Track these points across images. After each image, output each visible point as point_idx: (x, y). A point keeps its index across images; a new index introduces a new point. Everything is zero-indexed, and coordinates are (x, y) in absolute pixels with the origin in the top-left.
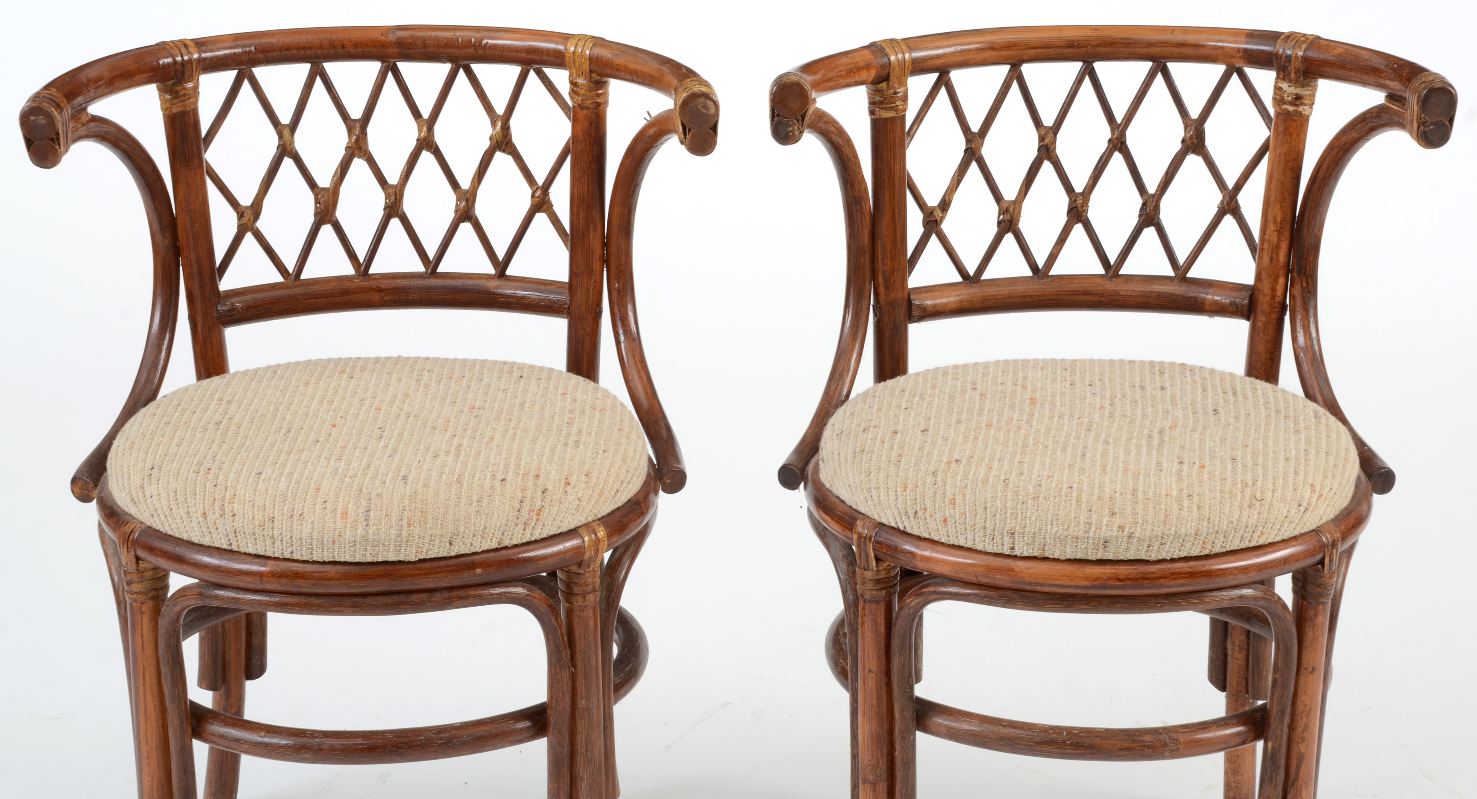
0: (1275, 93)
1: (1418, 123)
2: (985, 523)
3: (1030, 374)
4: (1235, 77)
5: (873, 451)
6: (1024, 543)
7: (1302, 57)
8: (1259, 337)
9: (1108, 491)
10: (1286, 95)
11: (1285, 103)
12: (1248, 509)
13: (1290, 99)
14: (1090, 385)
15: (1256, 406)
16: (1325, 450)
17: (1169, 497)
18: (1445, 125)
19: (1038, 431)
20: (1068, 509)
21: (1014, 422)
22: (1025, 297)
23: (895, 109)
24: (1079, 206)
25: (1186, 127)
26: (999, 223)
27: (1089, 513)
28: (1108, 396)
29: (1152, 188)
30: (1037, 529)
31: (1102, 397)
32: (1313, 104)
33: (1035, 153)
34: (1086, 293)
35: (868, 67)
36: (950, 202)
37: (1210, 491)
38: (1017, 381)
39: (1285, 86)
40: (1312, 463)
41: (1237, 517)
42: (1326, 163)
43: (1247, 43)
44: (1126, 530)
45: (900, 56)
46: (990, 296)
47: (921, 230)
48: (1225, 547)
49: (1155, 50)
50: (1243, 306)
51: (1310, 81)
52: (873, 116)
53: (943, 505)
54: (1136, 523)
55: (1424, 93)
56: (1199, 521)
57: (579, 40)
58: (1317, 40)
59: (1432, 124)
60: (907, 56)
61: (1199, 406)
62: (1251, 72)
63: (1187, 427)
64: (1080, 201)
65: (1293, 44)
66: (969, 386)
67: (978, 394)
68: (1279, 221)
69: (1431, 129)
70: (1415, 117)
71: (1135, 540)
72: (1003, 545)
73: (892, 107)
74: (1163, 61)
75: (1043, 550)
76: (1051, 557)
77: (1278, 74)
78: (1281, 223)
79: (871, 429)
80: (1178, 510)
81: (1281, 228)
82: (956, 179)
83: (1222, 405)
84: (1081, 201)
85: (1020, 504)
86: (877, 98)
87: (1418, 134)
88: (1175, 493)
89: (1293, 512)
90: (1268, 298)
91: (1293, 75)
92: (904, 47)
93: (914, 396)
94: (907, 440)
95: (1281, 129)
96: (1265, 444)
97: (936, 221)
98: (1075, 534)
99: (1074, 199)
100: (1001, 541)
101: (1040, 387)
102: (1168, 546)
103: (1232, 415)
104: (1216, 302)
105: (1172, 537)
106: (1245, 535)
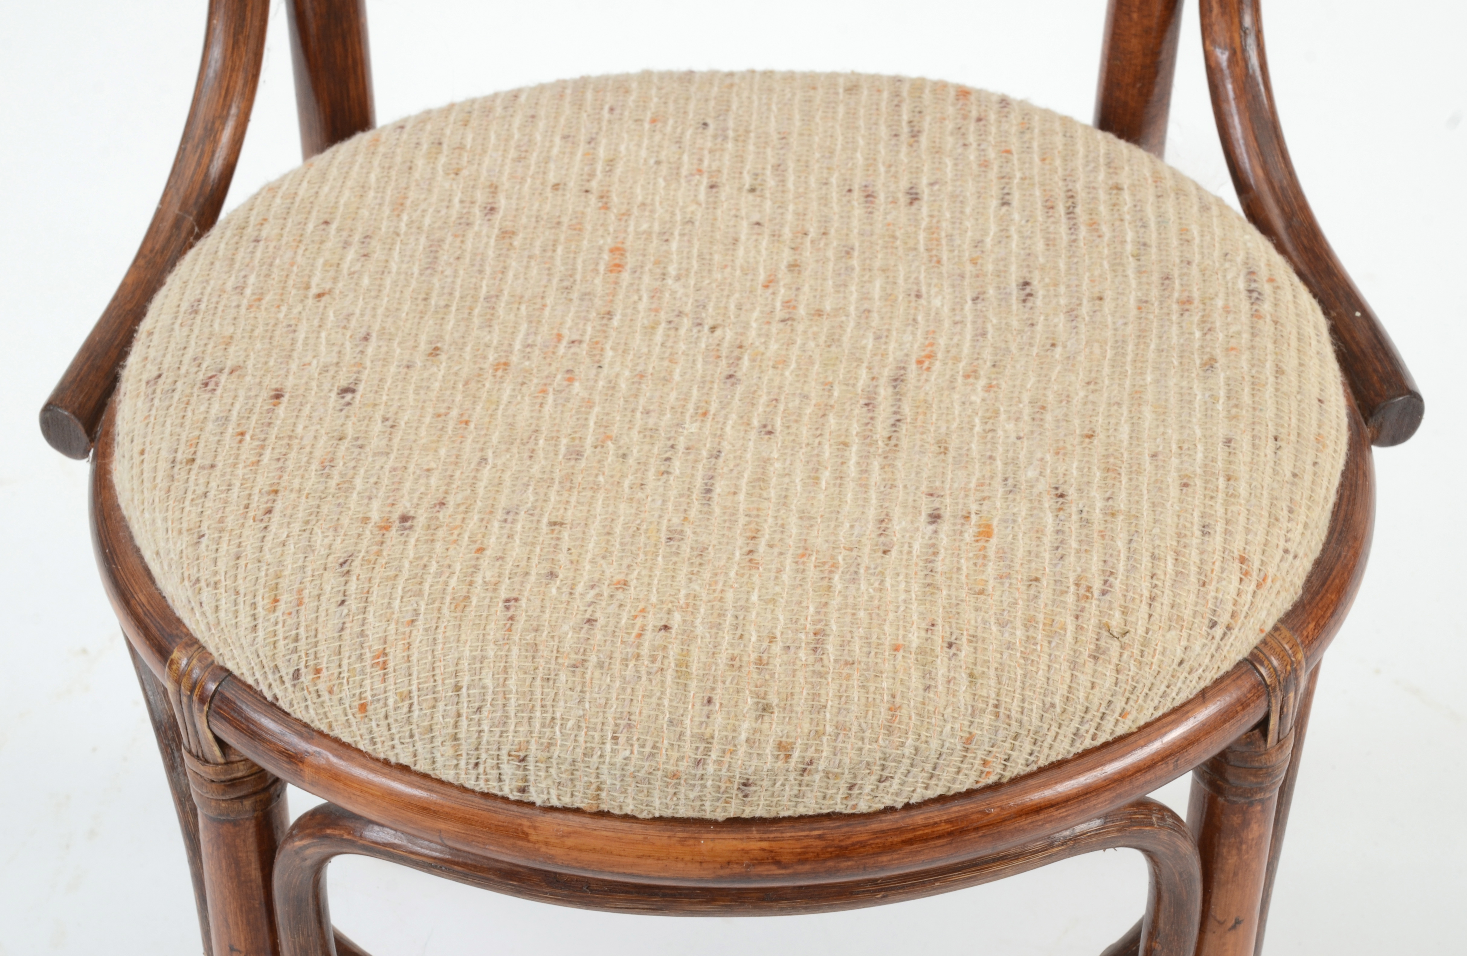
2: (456, 726)
3: (622, 148)
5: (212, 466)
6: (549, 782)
8: (1131, 19)
9: (754, 639)
12: (1090, 664)
14: (752, 190)
15: (1117, 263)
16: (1272, 431)
17: (900, 654)
19: (612, 386)
20: (654, 700)
21: (562, 350)
27: (706, 708)
28: (787, 233)
30: (580, 751)
31: (776, 236)
37: (1002, 624)
38: (592, 175)
40: (1243, 489)
41: (1063, 689)
44: (796, 754)
53: (358, 666)
54: (819, 735)
56: (973, 715)
61: (990, 267)
63: (957, 359)
66: (481, 197)
67: (496, 231)
71: (817, 777)
72: (500, 780)
75: (598, 797)
76: (617, 811)
79: (223, 378)
80: (921, 692)
83: (1041, 260)
85: (538, 682)
88: (915, 639)
93: (346, 244)
94: (299, 429)
96: (1135, 424)
98: (671, 768)
100: (495, 772)
101: (640, 198)
102: (896, 781)
103: (1063, 301)
105: (907, 761)
106: (1083, 729)
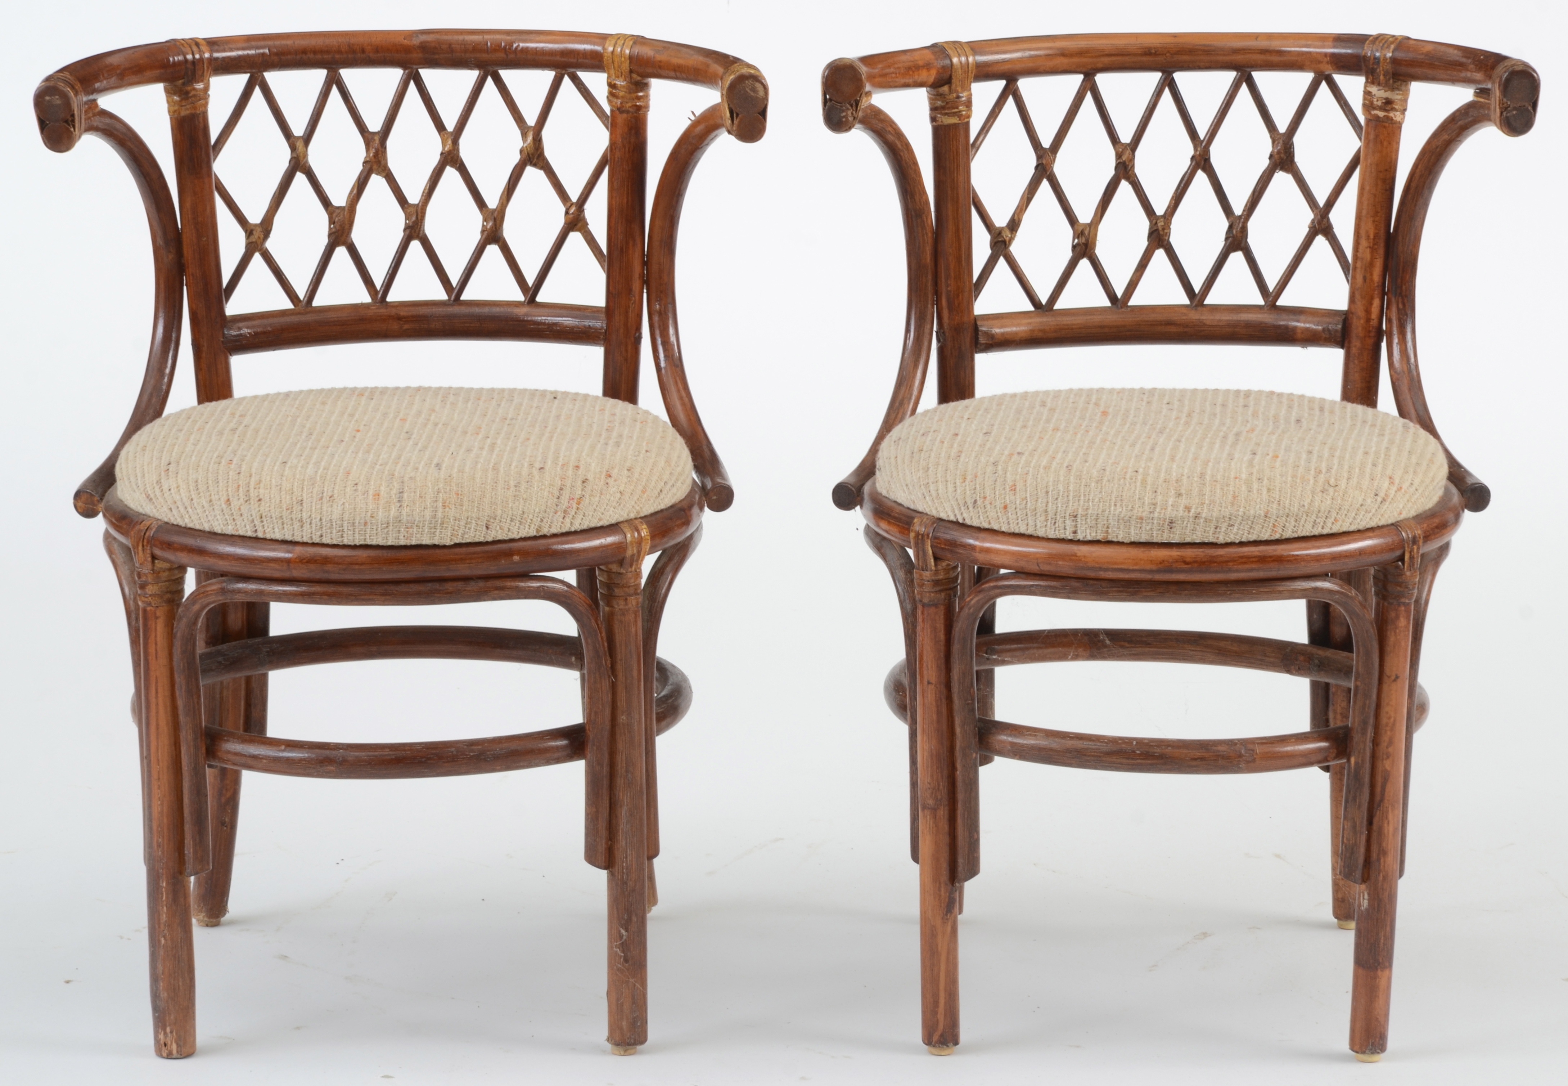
0: (1365, 99)
1: (1500, 108)
2: (1046, 506)
4: (1324, 85)
6: (1087, 526)
7: (1391, 58)
8: (1354, 363)
9: (1174, 474)
10: (1375, 100)
11: (1374, 109)
12: (1320, 494)
13: (1379, 103)
14: (1168, 404)
15: (1342, 418)
17: (1237, 480)
18: (1527, 110)
19: (1107, 433)
20: (1132, 491)
21: (1083, 427)
22: (1102, 327)
23: (958, 114)
24: (1160, 229)
25: (1273, 142)
26: (1074, 247)
27: (1154, 494)
28: (1185, 411)
29: (1238, 210)
30: (1100, 510)
31: (1180, 411)
32: (1405, 110)
33: (1111, 172)
34: (1169, 323)
35: (928, 66)
36: (1020, 221)
37: (1282, 476)
38: (1090, 401)
39: (1374, 89)
40: (1392, 459)
41: (1309, 501)
42: (1418, 170)
43: (1334, 47)
44: (1193, 511)
45: (963, 59)
46: (1064, 325)
47: (988, 252)
48: (1296, 532)
49: (1239, 58)
50: (1336, 331)
51: (1401, 85)
52: (934, 123)
53: (1003, 492)
54: (1203, 504)
55: (1505, 76)
56: (1269, 503)
57: (619, 38)
58: (1405, 41)
59: (1515, 109)
60: (971, 59)
61: (1282, 418)
62: (1339, 79)
63: (1265, 431)
64: (1161, 224)
65: (1381, 45)
66: (1038, 405)
67: (1047, 409)
68: (1372, 237)
69: (1514, 115)
70: (1497, 103)
71: (1202, 521)
72: (1065, 529)
73: (954, 113)
74: (1248, 70)
75: (1107, 532)
76: (1115, 540)
77: (1367, 79)
78: (1374, 239)
79: (931, 433)
80: (1246, 492)
81: (1374, 244)
82: (1026, 197)
83: (1306, 417)
84: (1162, 224)
85: (1082, 486)
86: (939, 103)
87: (1501, 121)
88: (1244, 476)
89: (1369, 501)
90: (1362, 321)
91: (1382, 77)
92: (967, 50)
94: (968, 440)
95: (1372, 137)
97: (1004, 242)
98: (1139, 514)
99: (1154, 222)
100: (1063, 525)
101: (1114, 405)
102: (1236, 527)
104: (1307, 329)
105: (1240, 518)
106: (1318, 520)
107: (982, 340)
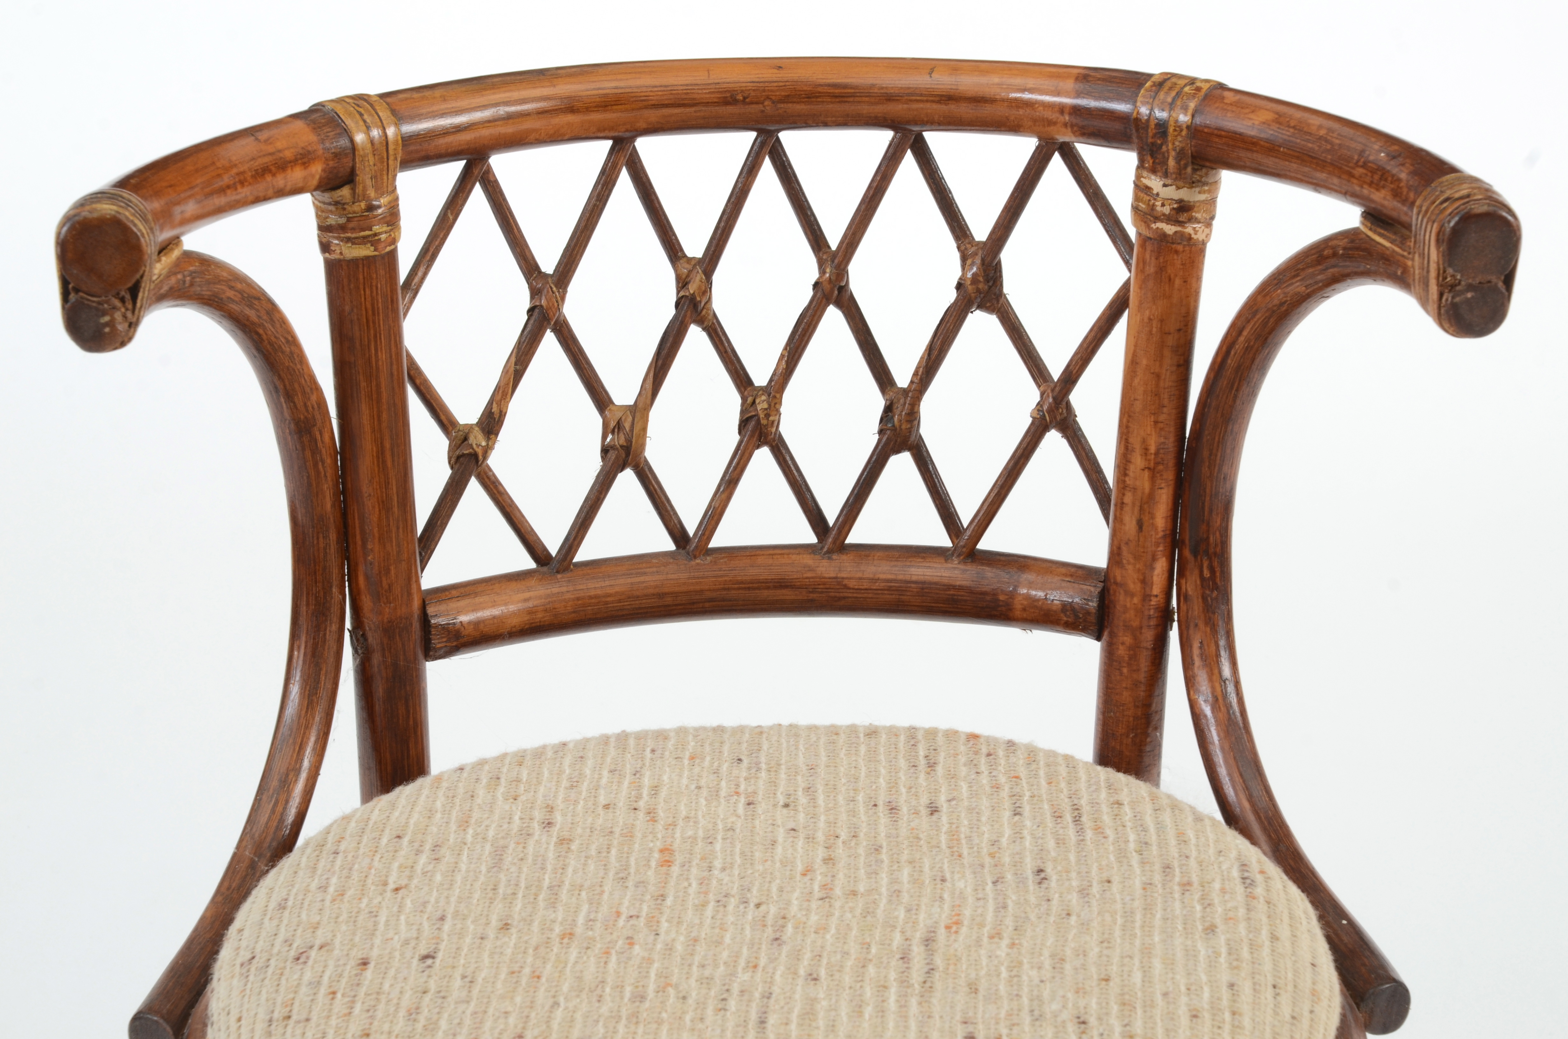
0: (1137, 198)
1: (1439, 285)
3: (665, 778)
4: (1057, 160)
5: (308, 1020)
7: (1188, 127)
8: (1121, 674)
10: (1159, 203)
11: (1157, 219)
13: (1167, 210)
14: (786, 806)
15: (1122, 855)
16: (1270, 980)
18: (1495, 289)
19: (669, 949)
21: (621, 922)
22: (661, 596)
23: (373, 241)
24: (762, 416)
25: (964, 259)
26: (605, 451)
28: (820, 836)
29: (903, 377)
31: (810, 839)
32: (1212, 218)
33: (670, 312)
34: (781, 584)
35: (304, 158)
36: (502, 415)
38: (639, 797)
39: (1155, 183)
40: (1247, 1022)
42: (1242, 339)
43: (1078, 95)
45: (375, 133)
46: (590, 597)
47: (445, 473)
49: (896, 109)
50: (1088, 613)
51: (1207, 174)
52: (327, 255)
55: (1452, 224)
58: (1219, 91)
59: (1470, 287)
60: (391, 131)
61: (1007, 860)
62: (1089, 153)
63: (982, 925)
64: (762, 404)
65: (1169, 100)
66: (538, 815)
67: (554, 839)
68: (1153, 449)
69: (1468, 300)
70: (1433, 274)
73: (364, 237)
74: (916, 128)
77: (1141, 161)
78: (1157, 454)
79: (313, 953)
81: (1157, 463)
82: (512, 369)
83: (1053, 854)
84: (765, 406)
86: (333, 220)
87: (1439, 307)
90: (1136, 600)
91: (1171, 163)
92: (384, 114)
93: (418, 852)
94: (386, 987)
95: (1151, 269)
96: (1146, 971)
97: (475, 456)
99: (750, 400)
101: (684, 813)
103: (1075, 883)
104: (1034, 600)
107: (437, 642)
